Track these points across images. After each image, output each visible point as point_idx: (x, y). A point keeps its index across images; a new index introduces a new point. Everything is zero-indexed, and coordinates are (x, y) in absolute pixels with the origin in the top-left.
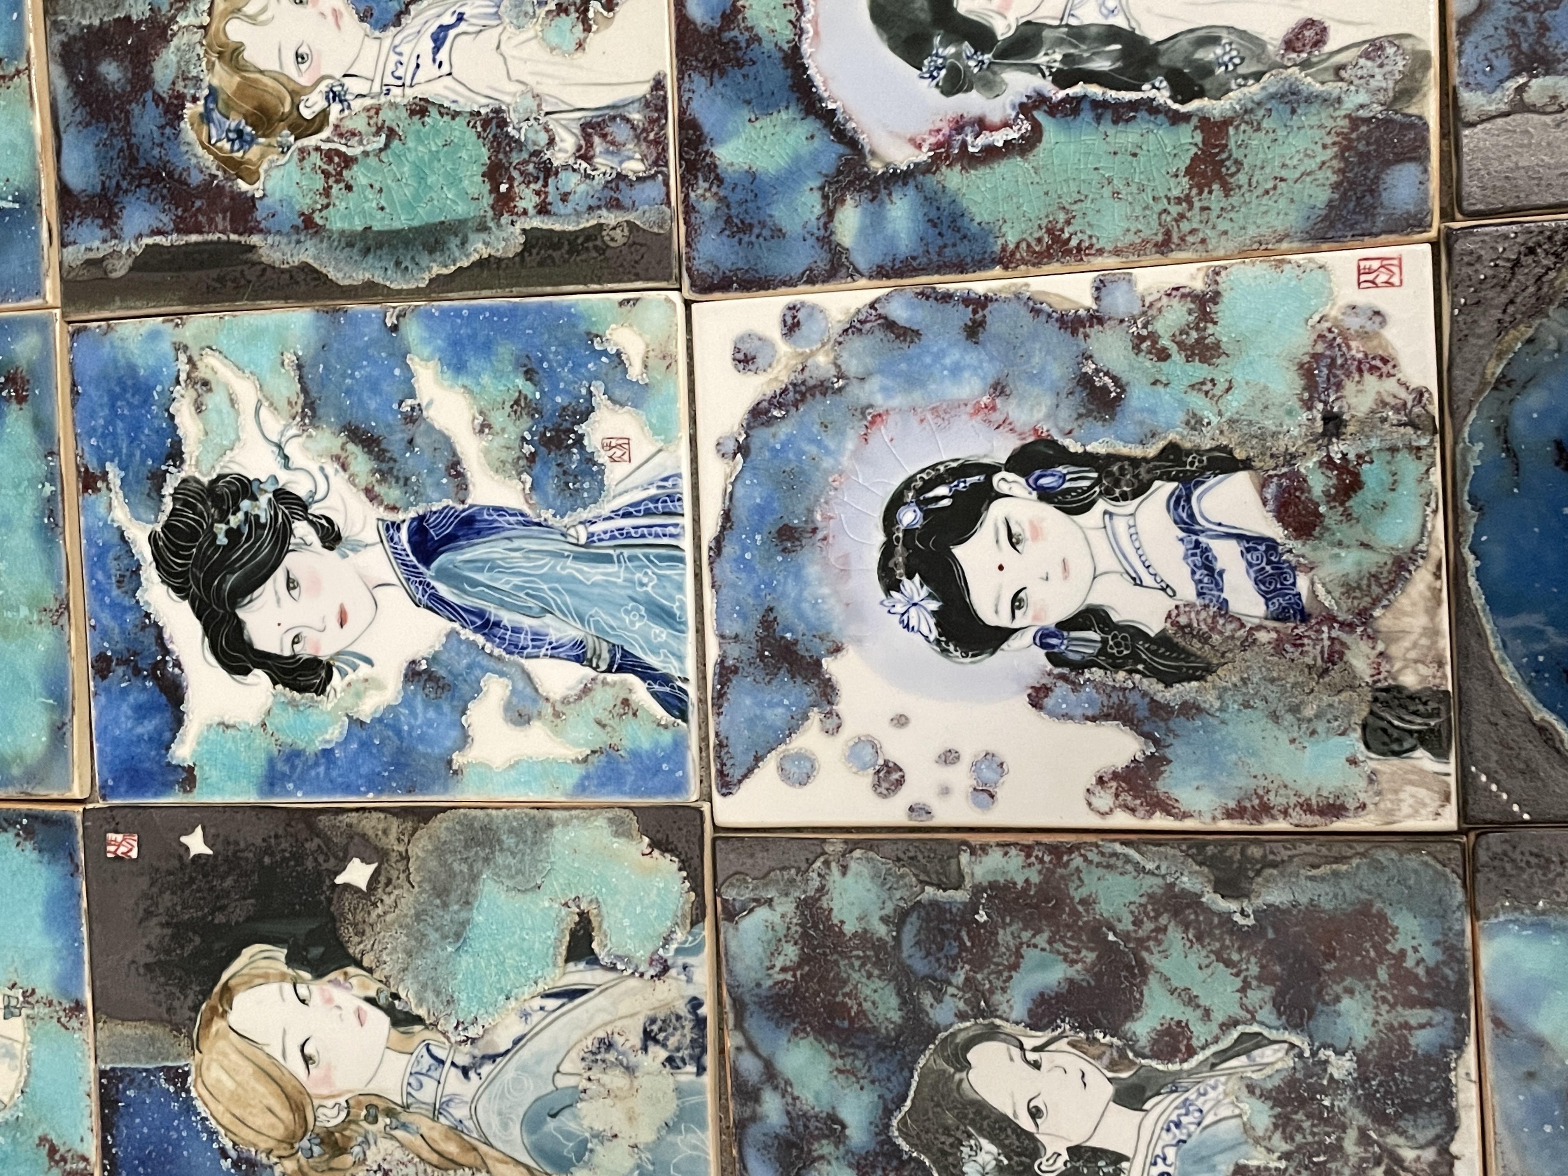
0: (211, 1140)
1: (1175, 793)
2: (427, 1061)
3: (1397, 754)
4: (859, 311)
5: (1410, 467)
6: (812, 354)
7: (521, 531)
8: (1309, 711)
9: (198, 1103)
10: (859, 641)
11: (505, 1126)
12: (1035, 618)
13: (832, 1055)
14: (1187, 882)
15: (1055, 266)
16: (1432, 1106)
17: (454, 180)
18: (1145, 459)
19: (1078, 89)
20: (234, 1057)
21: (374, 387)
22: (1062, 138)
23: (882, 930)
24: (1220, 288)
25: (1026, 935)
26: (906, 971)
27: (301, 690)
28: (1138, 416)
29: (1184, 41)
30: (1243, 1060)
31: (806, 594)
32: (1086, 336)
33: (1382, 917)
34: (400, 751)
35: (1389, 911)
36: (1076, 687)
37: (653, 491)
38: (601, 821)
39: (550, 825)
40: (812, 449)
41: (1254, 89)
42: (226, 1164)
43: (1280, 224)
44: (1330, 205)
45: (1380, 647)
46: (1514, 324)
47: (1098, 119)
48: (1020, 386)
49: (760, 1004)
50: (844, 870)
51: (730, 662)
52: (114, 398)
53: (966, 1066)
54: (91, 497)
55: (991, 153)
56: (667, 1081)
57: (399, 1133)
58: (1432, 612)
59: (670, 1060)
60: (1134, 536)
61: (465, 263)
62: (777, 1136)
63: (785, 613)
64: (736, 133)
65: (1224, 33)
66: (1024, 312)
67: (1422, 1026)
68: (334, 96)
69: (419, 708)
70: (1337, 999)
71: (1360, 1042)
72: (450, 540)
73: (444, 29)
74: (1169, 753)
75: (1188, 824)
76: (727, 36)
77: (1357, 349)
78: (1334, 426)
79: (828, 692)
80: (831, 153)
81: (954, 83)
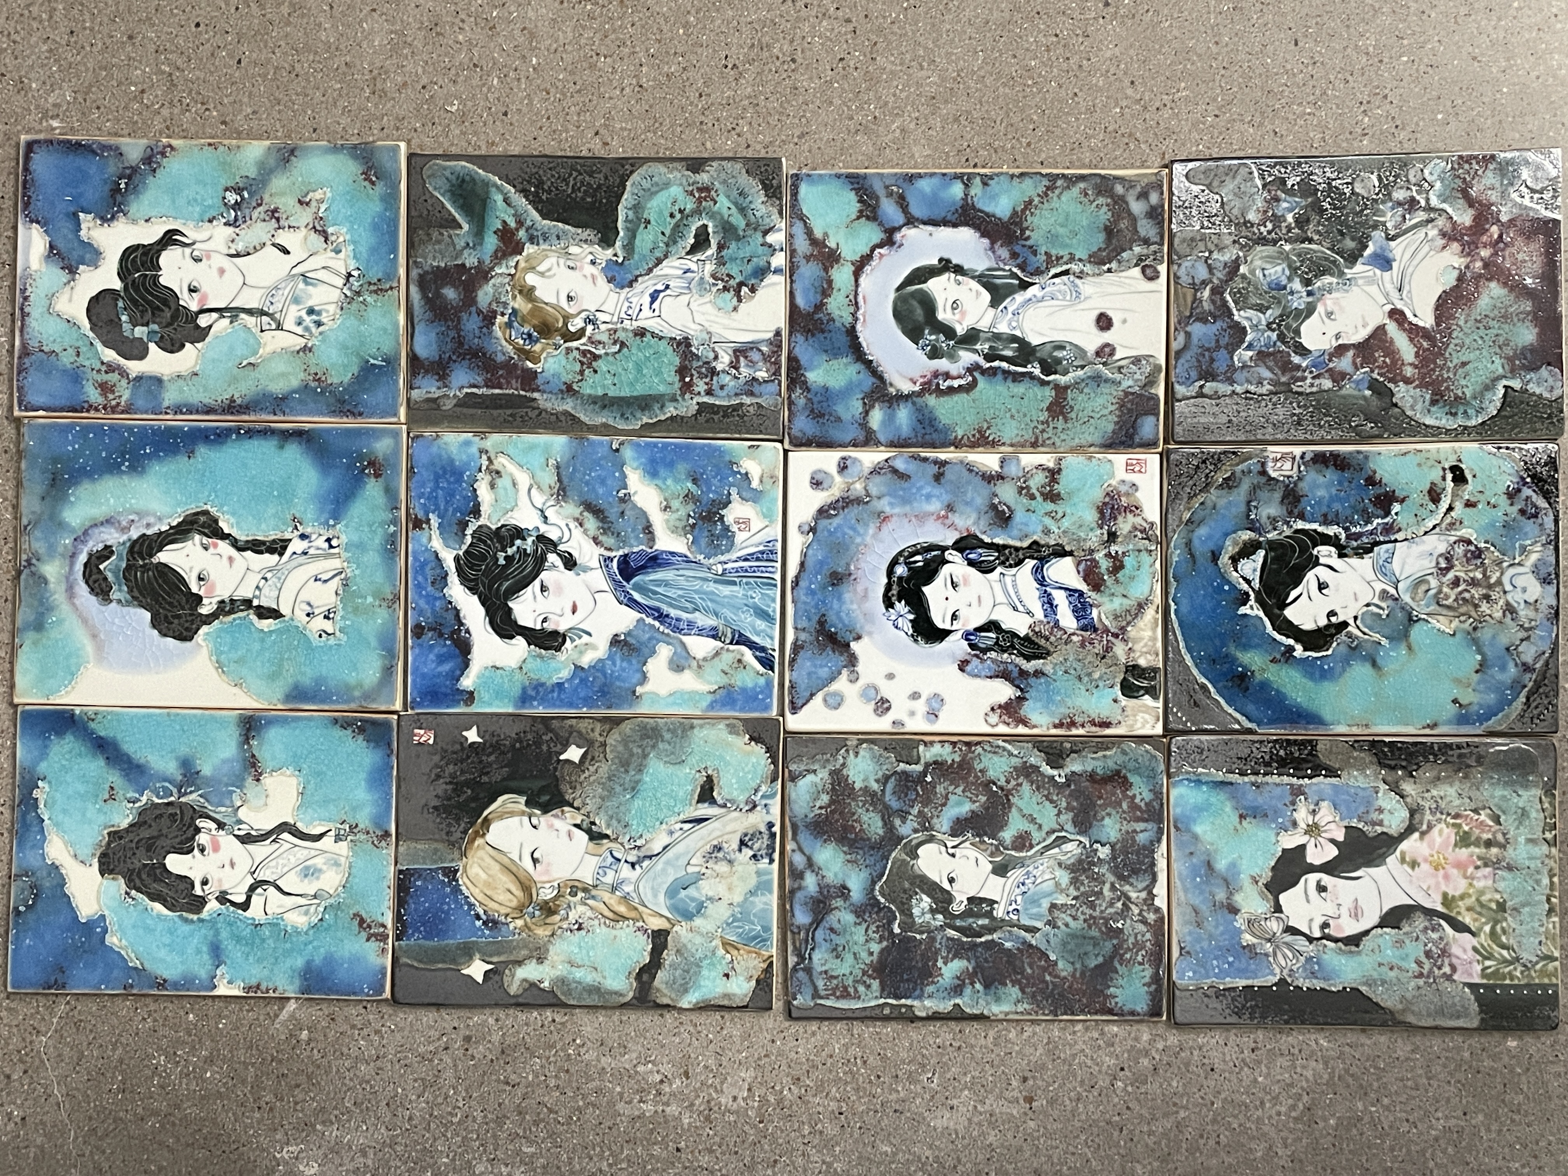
0: (470, 909)
1: (1029, 715)
2: (610, 860)
3: (1137, 698)
4: (879, 463)
5: (1146, 559)
6: (853, 483)
7: (684, 565)
8: (1096, 675)
9: (463, 888)
10: (870, 634)
11: (655, 896)
12: (963, 625)
13: (845, 852)
14: (1033, 760)
15: (981, 449)
16: (1145, 871)
17: (658, 373)
18: (1022, 548)
19: (996, 364)
20: (489, 860)
21: (603, 482)
22: (987, 386)
23: (875, 786)
24: (1062, 467)
25: (951, 788)
26: (887, 807)
27: (546, 649)
28: (1019, 526)
29: (1048, 346)
30: (1056, 850)
31: (843, 608)
32: (995, 485)
33: (1126, 778)
34: (605, 685)
35: (1129, 775)
37: (761, 548)
38: (722, 726)
39: (692, 727)
40: (851, 533)
41: (1080, 373)
42: (479, 923)
43: (1090, 439)
44: (1114, 432)
46: (1195, 495)
47: (1005, 379)
48: (959, 507)
49: (807, 827)
50: (857, 754)
51: (800, 643)
52: (437, 478)
53: (916, 857)
54: (418, 532)
55: (951, 390)
56: (752, 867)
57: (589, 902)
58: (1154, 630)
59: (754, 856)
60: (1015, 586)
61: (663, 418)
62: (812, 897)
63: (832, 618)
64: (818, 366)
65: (1067, 345)
66: (964, 470)
67: (1142, 831)
68: (589, 321)
69: (618, 663)
70: (1103, 819)
71: (1113, 840)
72: (642, 569)
73: (657, 292)
74: (1027, 695)
75: (1035, 731)
76: (817, 316)
77: (1124, 501)
78: (1112, 537)
79: (852, 660)
80: (869, 382)
81: (934, 354)
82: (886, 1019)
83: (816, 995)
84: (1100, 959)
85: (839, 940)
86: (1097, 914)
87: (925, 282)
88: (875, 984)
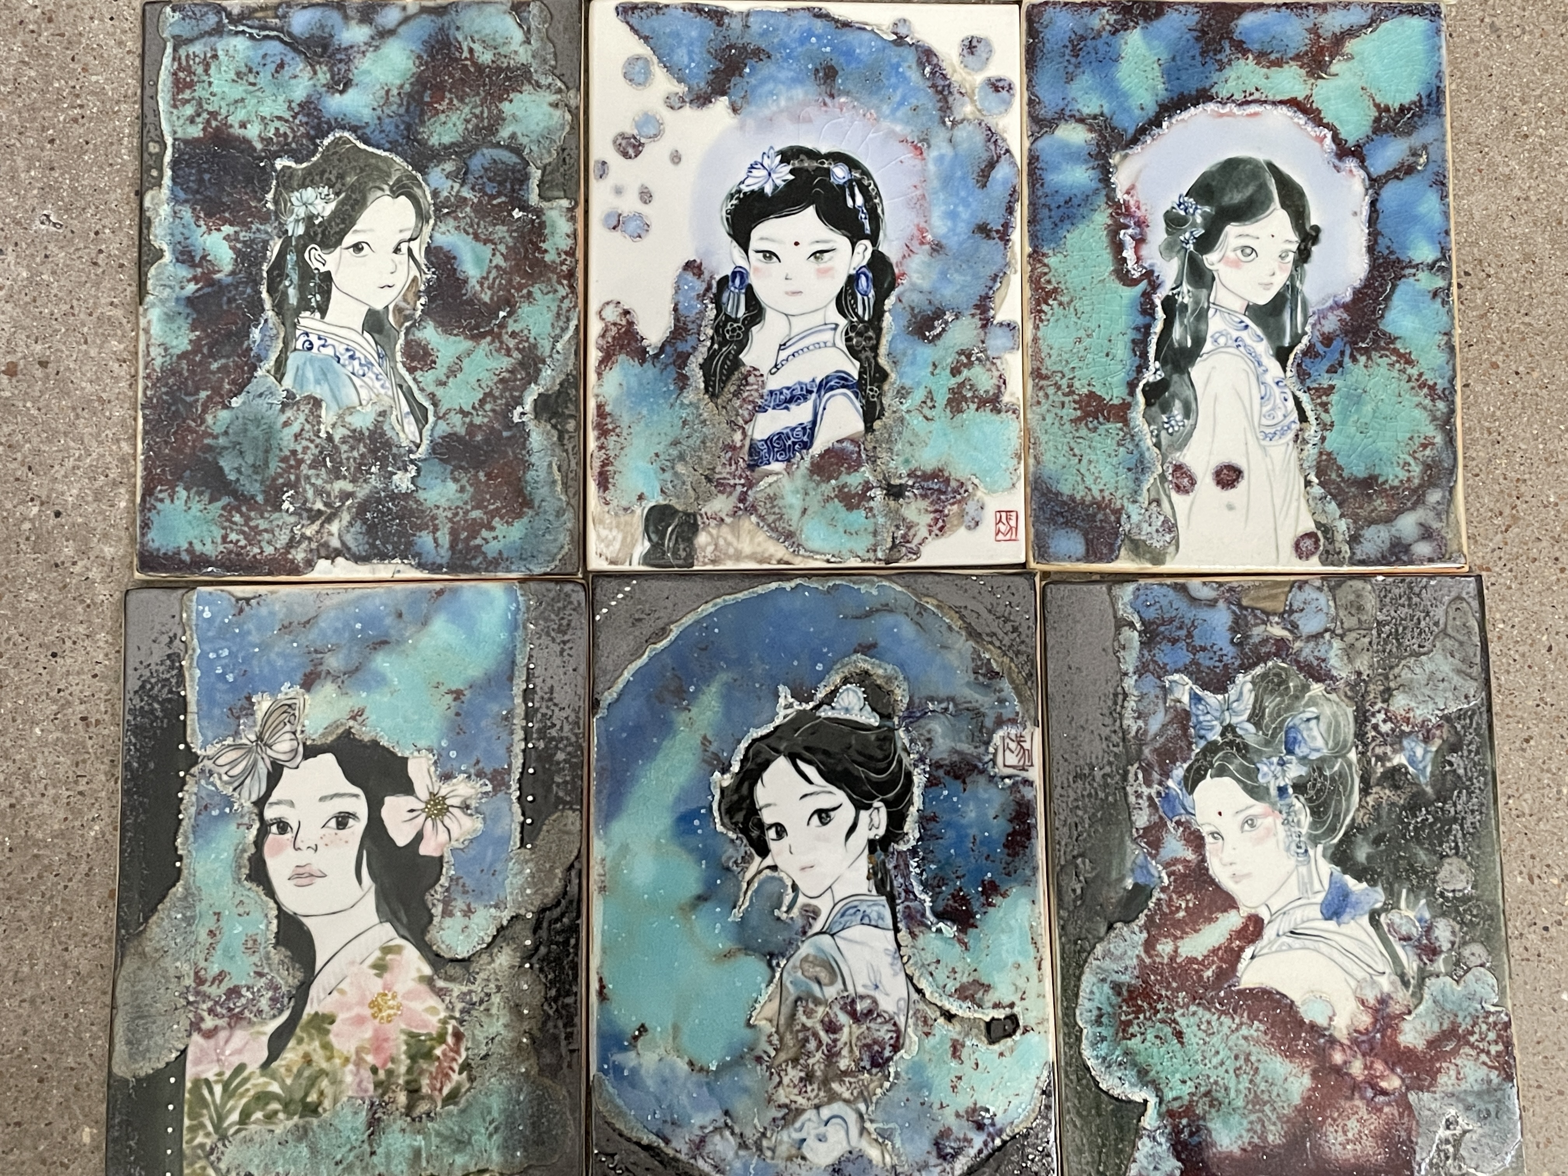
1: (617, 368)
3: (646, 530)
4: (1004, 140)
5: (862, 544)
6: (973, 101)
8: (680, 468)
10: (742, 127)
12: (756, 270)
13: (401, 87)
14: (547, 373)
15: (1028, 293)
16: (373, 546)
18: (876, 356)
19: (1160, 314)
22: (1125, 301)
23: (505, 133)
24: (1003, 414)
25: (502, 248)
26: (472, 150)
28: (910, 352)
29: (1189, 392)
30: (406, 408)
31: (781, 86)
32: (973, 315)
33: (520, 515)
35: (525, 520)
36: (701, 297)
40: (897, 97)
41: (1149, 442)
43: (1047, 458)
44: (1058, 494)
45: (728, 520)
46: (962, 617)
47: (1137, 329)
48: (938, 264)
49: (441, 29)
50: (556, 105)
51: (726, 20)
53: (395, 195)
55: (1118, 247)
58: (752, 557)
60: (818, 346)
62: (332, 36)
63: (766, 69)
64: (1151, 48)
65: (1191, 421)
66: (995, 269)
67: (436, 540)
70: (456, 480)
71: (421, 495)
74: (648, 365)
75: (592, 377)
76: (1226, 44)
77: (952, 509)
78: (895, 492)
79: (702, 100)
80: (1128, 124)
81: (1174, 222)
82: (142, 148)
83: (179, 42)
84: (232, 477)
85: (264, 78)
86: (305, 469)
87: (1284, 206)
88: (195, 131)
